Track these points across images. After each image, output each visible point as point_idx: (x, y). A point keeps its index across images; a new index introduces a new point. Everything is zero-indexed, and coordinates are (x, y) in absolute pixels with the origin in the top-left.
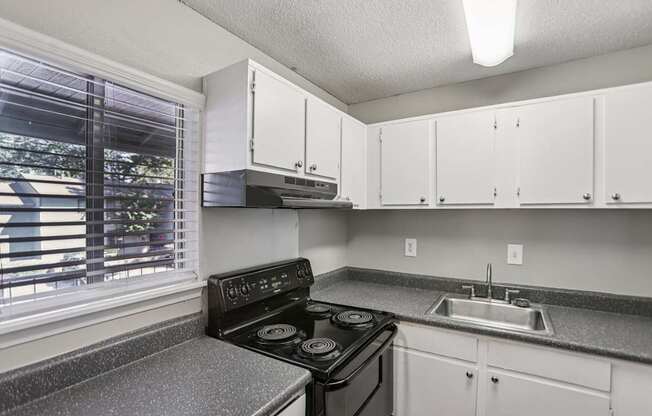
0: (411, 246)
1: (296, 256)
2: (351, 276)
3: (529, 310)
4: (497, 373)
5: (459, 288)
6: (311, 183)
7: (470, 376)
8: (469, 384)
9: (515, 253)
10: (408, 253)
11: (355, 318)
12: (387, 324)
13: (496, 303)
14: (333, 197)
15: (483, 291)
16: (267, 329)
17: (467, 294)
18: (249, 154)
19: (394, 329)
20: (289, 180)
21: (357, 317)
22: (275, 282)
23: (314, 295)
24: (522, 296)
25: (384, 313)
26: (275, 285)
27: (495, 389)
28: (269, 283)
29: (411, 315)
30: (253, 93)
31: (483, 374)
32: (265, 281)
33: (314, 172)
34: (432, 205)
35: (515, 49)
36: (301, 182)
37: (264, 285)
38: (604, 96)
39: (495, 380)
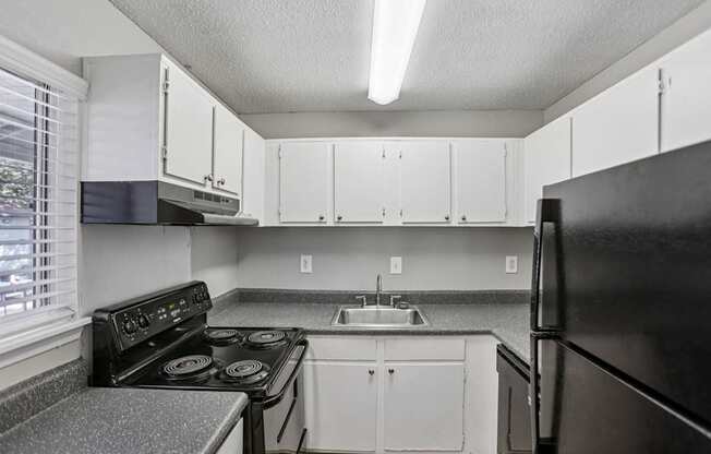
0: (307, 263)
1: (188, 279)
2: (243, 297)
3: (409, 310)
4: (391, 366)
5: (354, 299)
6: (217, 199)
7: (371, 373)
8: (371, 380)
9: (396, 264)
10: (303, 270)
11: (267, 338)
12: (297, 339)
13: (383, 309)
14: (234, 213)
15: (372, 299)
16: (175, 363)
17: (360, 303)
18: (161, 164)
19: (305, 343)
20: (198, 194)
21: (269, 336)
22: (173, 309)
23: (211, 321)
24: (403, 300)
25: (295, 329)
26: (173, 313)
27: (391, 380)
28: (168, 312)
29: (317, 328)
30: (166, 94)
31: (381, 368)
32: (163, 310)
33: (221, 187)
34: (330, 223)
35: (401, 94)
36: (208, 197)
37: (162, 314)
38: (459, 143)
39: (391, 371)
